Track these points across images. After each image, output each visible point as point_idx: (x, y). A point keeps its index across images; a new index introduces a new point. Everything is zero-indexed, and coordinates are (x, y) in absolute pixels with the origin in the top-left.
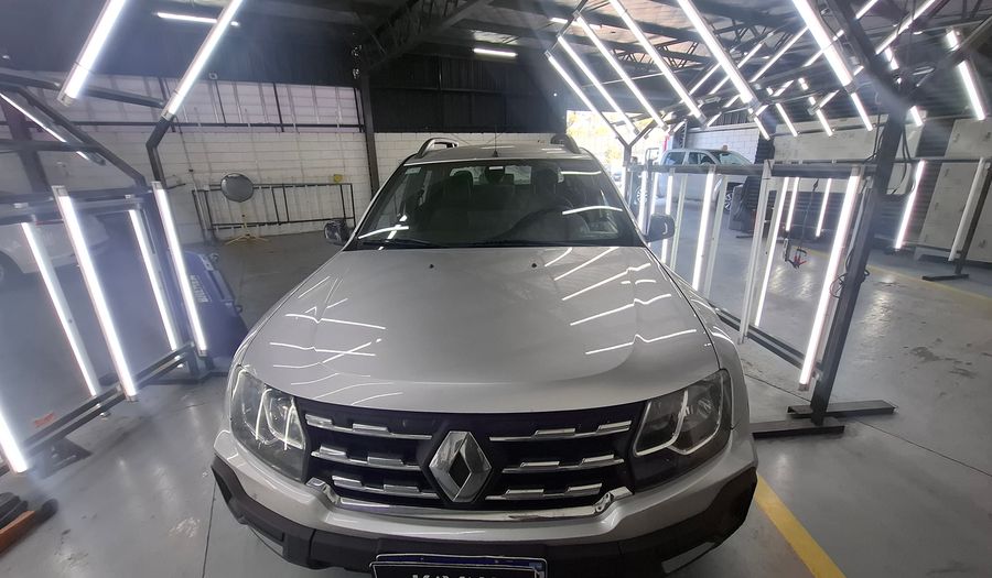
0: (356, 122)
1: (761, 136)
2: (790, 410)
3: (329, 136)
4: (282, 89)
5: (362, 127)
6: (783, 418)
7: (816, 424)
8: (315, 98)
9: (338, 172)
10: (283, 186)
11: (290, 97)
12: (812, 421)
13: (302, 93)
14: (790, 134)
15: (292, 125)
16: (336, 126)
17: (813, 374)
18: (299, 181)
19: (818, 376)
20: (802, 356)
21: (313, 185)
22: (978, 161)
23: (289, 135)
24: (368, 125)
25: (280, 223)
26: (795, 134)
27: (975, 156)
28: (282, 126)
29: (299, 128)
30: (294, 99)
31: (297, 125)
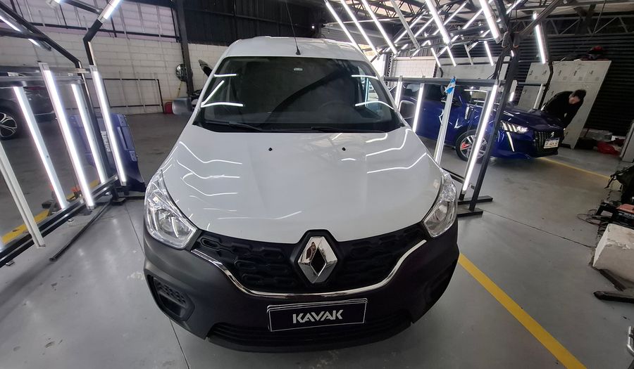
0: (173, 34)
1: (436, 65)
3: (151, 43)
5: (179, 39)
8: (140, 12)
13: (129, 7)
14: (452, 65)
15: (123, 32)
16: (158, 36)
22: (540, 85)
23: (121, 41)
24: (183, 37)
26: (455, 65)
27: (538, 83)
28: (115, 32)
29: (129, 35)
30: (123, 12)
31: (128, 33)
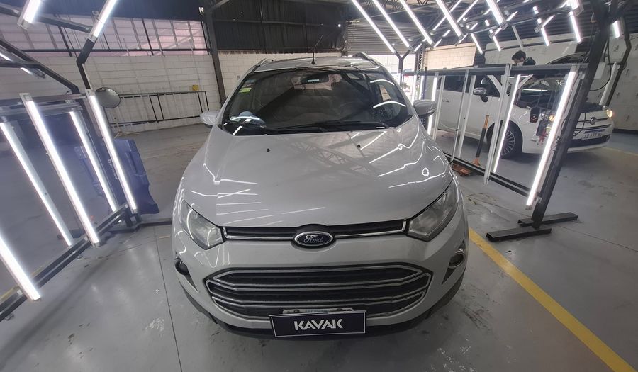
0: (204, 47)
1: (477, 51)
2: (520, 222)
3: (186, 58)
4: (149, 23)
5: (209, 51)
6: (515, 227)
7: (536, 228)
8: (173, 29)
9: (196, 83)
10: (157, 95)
11: (155, 29)
12: (533, 227)
13: (163, 25)
14: (496, 49)
15: (159, 50)
16: (190, 50)
17: (535, 199)
18: (168, 91)
19: (537, 200)
20: (528, 189)
21: (179, 93)
22: (613, 64)
23: (157, 57)
24: (213, 48)
25: (158, 121)
26: (500, 49)
28: (151, 50)
29: (165, 53)
30: (158, 30)
31: (163, 50)
